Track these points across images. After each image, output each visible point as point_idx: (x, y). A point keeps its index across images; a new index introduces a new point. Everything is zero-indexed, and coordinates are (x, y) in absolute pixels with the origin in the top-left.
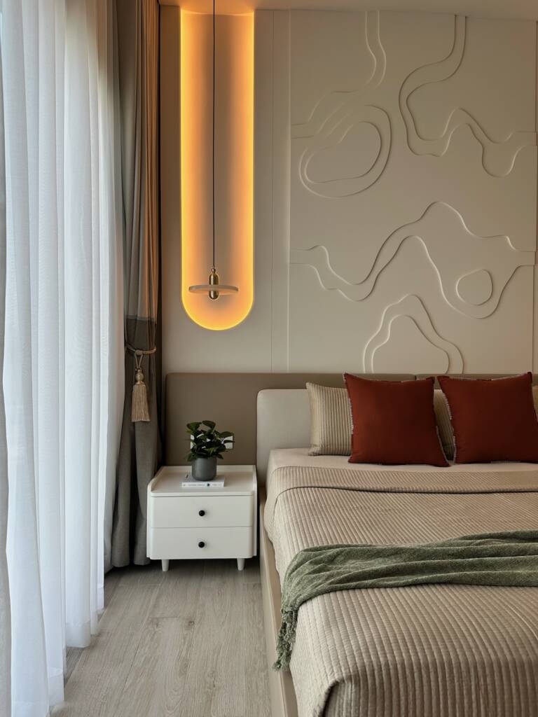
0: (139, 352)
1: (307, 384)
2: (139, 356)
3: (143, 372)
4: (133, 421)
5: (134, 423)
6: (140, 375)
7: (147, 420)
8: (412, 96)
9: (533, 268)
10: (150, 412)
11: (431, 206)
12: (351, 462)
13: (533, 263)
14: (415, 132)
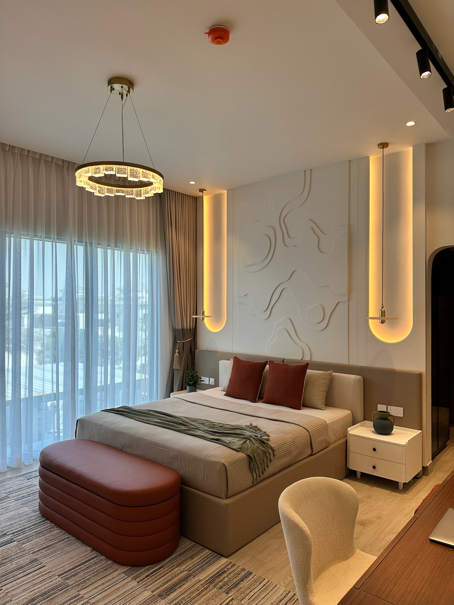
0: (178, 341)
1: (231, 359)
2: (178, 343)
3: (178, 349)
4: (174, 368)
5: (174, 369)
6: (177, 351)
7: (178, 368)
8: (286, 218)
9: (347, 303)
10: (180, 365)
11: (293, 272)
12: (224, 395)
13: (347, 300)
14: (287, 235)
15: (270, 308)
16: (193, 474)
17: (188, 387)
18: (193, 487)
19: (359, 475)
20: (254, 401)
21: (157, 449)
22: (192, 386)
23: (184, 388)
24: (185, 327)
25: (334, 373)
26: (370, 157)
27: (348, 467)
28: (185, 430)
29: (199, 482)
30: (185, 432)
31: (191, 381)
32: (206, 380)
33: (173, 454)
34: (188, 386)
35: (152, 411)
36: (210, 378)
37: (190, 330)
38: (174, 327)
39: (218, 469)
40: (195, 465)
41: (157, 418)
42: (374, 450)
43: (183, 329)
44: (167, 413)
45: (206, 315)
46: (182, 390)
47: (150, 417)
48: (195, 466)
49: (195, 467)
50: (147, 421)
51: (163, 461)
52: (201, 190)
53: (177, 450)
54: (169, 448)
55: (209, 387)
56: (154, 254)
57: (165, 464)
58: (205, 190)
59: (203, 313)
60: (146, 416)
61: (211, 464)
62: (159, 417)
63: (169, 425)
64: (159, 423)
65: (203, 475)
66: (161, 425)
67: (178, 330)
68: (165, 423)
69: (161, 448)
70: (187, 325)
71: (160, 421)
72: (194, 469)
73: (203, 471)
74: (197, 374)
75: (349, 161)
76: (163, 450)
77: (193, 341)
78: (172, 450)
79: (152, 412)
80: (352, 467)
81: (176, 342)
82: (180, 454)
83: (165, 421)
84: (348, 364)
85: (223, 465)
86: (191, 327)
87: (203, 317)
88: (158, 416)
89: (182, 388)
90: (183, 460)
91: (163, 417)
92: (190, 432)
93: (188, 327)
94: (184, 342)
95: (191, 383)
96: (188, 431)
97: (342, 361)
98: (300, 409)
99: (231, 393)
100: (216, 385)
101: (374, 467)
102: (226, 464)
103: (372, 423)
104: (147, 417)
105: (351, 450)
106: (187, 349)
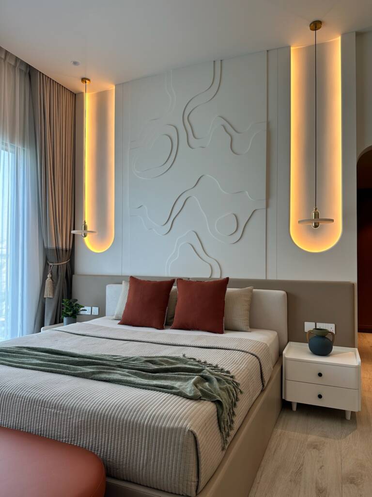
0: (50, 264)
1: (123, 282)
2: (51, 266)
3: (51, 274)
4: (45, 297)
5: (45, 298)
6: (49, 276)
7: (51, 297)
8: (191, 114)
9: (265, 210)
10: (54, 293)
11: (200, 177)
12: (119, 324)
13: (265, 207)
14: (192, 135)
15: (171, 220)
16: (125, 454)
17: (65, 319)
18: (125, 479)
19: (294, 408)
20: (162, 328)
21: (46, 413)
22: (71, 316)
23: (58, 321)
24: (60, 246)
25: (254, 290)
26: (292, 48)
27: (283, 398)
28: (93, 373)
29: (137, 470)
30: (93, 376)
31: (70, 311)
32: (87, 310)
33: (80, 419)
34: (66, 317)
35: (24, 348)
36: (93, 308)
37: (66, 251)
38: (45, 246)
39: (180, 442)
40: (128, 437)
41: (36, 358)
42: (320, 375)
43: (57, 250)
44: (52, 350)
45: (89, 229)
46: (55, 323)
47: (24, 357)
48: (128, 439)
49: (128, 441)
50: (19, 363)
51: (59, 433)
52: (84, 80)
53: (89, 412)
54: (72, 410)
55: (92, 317)
56: (19, 152)
57: (64, 439)
58: (89, 80)
59: (85, 228)
60: (15, 357)
61: (164, 434)
62: (39, 355)
63: (59, 367)
64: (41, 365)
65: (148, 454)
66: (45, 368)
67: (50, 249)
68: (53, 365)
69: (53, 410)
70: (63, 244)
71: (42, 362)
72: (126, 445)
73: (148, 449)
74: (77, 302)
75: (267, 51)
76: (59, 414)
77: (69, 265)
78: (77, 413)
79: (25, 351)
80: (288, 399)
81: (48, 264)
82: (95, 419)
83: (50, 361)
84: (265, 278)
85: (190, 433)
86: (68, 248)
87: (85, 232)
88: (36, 355)
89: (57, 321)
90: (102, 430)
91: (45, 356)
92: (103, 376)
93: (64, 247)
94: (58, 266)
95: (69, 313)
96: (98, 375)
97: (260, 276)
98: (222, 333)
99: (128, 320)
100: (102, 313)
101: (320, 396)
102: (195, 431)
103: (308, 344)
104: (19, 357)
105: (289, 377)
106: (62, 274)
